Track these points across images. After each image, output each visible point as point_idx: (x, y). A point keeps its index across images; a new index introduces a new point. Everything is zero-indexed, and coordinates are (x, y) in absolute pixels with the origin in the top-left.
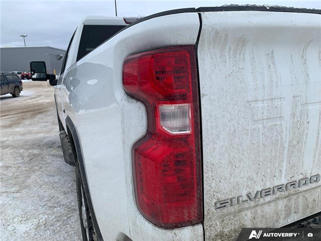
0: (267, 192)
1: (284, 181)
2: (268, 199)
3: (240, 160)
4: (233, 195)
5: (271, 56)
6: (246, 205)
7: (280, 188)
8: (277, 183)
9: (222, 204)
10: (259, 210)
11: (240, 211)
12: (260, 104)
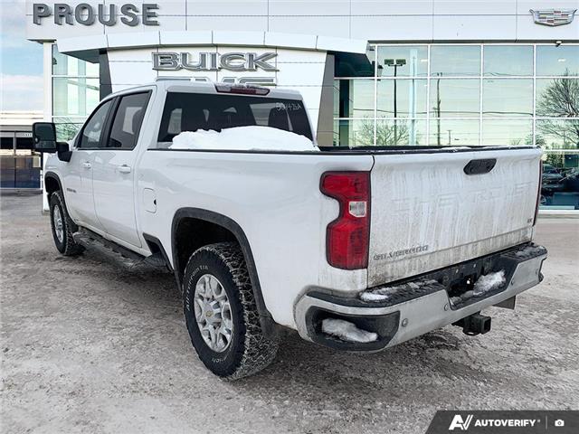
0: (400, 253)
1: (409, 248)
2: (400, 257)
3: (388, 233)
4: (383, 253)
5: (404, 176)
6: (389, 260)
7: (407, 251)
8: (405, 248)
9: (378, 257)
10: (395, 264)
11: (385, 264)
12: (398, 202)
